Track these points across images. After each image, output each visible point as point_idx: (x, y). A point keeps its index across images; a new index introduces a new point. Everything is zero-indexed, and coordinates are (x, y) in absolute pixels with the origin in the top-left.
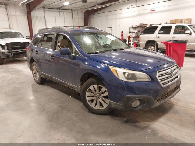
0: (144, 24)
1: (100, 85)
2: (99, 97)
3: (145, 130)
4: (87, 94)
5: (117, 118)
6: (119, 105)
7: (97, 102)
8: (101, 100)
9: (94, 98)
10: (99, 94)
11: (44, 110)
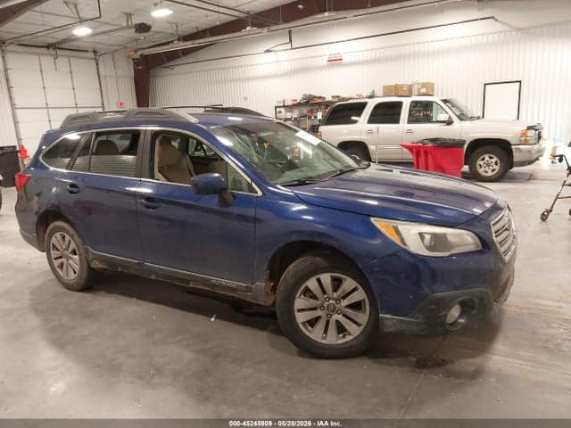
0: (315, 97)
1: (337, 275)
2: (335, 307)
3: (481, 380)
4: (300, 302)
5: (392, 361)
6: (411, 323)
7: (328, 322)
8: (339, 317)
9: (318, 313)
10: (333, 299)
11: (159, 371)
